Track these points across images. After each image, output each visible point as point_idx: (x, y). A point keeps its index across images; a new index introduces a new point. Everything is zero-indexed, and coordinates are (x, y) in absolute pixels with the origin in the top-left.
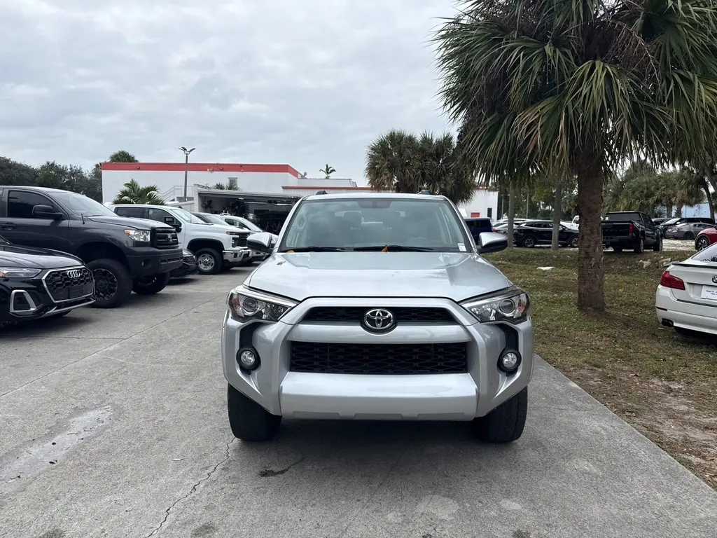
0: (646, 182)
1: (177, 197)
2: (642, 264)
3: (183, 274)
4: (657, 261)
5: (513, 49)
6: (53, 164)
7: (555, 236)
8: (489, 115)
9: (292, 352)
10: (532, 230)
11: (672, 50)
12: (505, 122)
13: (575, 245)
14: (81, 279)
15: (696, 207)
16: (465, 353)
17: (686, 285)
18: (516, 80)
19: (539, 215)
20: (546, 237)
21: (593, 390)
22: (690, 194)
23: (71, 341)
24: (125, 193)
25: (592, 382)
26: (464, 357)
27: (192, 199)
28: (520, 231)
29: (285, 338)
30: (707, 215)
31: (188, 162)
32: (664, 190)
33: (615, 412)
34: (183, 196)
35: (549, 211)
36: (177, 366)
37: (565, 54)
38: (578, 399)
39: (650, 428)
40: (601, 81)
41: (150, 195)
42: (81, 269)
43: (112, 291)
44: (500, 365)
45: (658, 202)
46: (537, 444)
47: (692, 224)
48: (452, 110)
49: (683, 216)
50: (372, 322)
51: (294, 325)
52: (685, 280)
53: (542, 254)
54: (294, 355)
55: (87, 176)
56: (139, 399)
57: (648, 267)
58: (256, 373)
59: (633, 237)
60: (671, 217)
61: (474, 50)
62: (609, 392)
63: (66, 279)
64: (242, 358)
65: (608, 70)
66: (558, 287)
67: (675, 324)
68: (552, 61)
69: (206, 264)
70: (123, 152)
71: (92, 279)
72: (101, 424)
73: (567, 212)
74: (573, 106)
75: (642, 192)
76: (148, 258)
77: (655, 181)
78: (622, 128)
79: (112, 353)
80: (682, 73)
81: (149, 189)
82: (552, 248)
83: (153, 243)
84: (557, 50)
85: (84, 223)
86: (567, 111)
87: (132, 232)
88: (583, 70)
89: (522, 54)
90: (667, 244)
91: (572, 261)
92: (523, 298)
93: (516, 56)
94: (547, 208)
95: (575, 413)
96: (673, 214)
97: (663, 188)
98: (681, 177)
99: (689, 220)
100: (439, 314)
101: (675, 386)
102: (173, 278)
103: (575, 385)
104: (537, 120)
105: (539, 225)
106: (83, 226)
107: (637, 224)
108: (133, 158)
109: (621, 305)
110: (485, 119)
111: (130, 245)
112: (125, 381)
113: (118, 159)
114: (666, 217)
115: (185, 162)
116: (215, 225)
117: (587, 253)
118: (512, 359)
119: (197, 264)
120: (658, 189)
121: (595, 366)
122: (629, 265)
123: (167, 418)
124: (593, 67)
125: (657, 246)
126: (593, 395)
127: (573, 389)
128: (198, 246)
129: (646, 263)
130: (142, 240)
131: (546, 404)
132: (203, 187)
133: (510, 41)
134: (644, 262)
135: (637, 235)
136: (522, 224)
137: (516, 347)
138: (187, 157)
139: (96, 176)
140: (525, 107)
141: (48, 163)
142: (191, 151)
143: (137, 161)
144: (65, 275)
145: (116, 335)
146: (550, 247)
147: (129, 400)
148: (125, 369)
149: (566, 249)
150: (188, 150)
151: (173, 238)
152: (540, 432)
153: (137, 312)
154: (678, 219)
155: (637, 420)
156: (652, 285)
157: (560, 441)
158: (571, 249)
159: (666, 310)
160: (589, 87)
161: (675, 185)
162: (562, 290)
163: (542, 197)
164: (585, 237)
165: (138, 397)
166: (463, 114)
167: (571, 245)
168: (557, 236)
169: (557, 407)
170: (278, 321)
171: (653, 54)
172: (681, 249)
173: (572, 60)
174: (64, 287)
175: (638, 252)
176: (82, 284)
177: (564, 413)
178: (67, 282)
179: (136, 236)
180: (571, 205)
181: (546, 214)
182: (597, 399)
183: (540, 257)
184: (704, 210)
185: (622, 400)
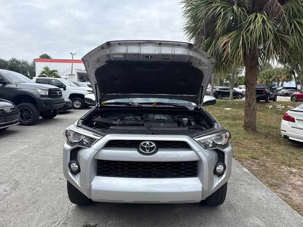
0: (269, 72)
1: (69, 74)
2: (269, 107)
3: (65, 109)
4: (275, 106)
5: (218, 7)
6: (15, 59)
7: (231, 94)
8: (206, 38)
9: (98, 165)
10: (221, 91)
11: (293, 9)
12: (214, 42)
13: (239, 98)
14: (12, 113)
15: (289, 83)
16: (196, 166)
17: (296, 120)
18: (219, 22)
19: (223, 85)
20: (227, 94)
21: (255, 173)
22: (288, 77)
23: (5, 143)
24: (43, 72)
25: (254, 168)
26: (195, 168)
27: (74, 75)
28: (216, 92)
29: (94, 157)
30: (294, 86)
31: (73, 59)
32: (276, 75)
33: (267, 186)
34: (71, 74)
35: (228, 83)
36: (53, 157)
37: (242, 10)
38: (249, 179)
39: (286, 196)
40: (260, 23)
41: (55, 74)
42: (12, 108)
43: (30, 118)
44: (215, 172)
45: (274, 80)
46: (231, 207)
47: (288, 90)
48: (189, 37)
49: (284, 86)
50: (144, 149)
51: (99, 150)
52: (295, 118)
53: (226, 102)
54: (99, 167)
55: (30, 64)
56: (29, 177)
57: (271, 109)
58: (79, 175)
59: (265, 95)
60: (279, 86)
61: (199, 8)
62: (263, 174)
63: (3, 113)
64: (72, 166)
65: (263, 18)
66: (234, 118)
67: (290, 138)
68: (237, 13)
69: (77, 105)
70: (45, 55)
71: (18, 113)
72: (6, 193)
73: (235, 84)
74: (246, 35)
75: (267, 76)
76: (47, 103)
77: (272, 71)
78: (270, 45)
79: (23, 150)
80: (298, 20)
81: (54, 71)
82: (230, 99)
83: (49, 96)
84: (239, 8)
85: (16, 86)
86: (243, 37)
87: (39, 91)
88: (251, 18)
89: (222, 9)
90: (279, 98)
91: (239, 105)
92: (227, 133)
93: (219, 10)
94: (227, 82)
95: (248, 187)
96: (280, 86)
97: (276, 74)
98: (284, 70)
99: (287, 88)
100: (182, 144)
101: (294, 170)
102: (61, 111)
103: (246, 170)
104: (229, 41)
105: (224, 89)
106: (16, 87)
107: (267, 90)
108: (50, 57)
109: (263, 127)
110: (204, 41)
111: (39, 96)
112: (25, 166)
113: (43, 57)
114: (277, 86)
115: (72, 59)
116: (82, 87)
117: (249, 104)
118: (221, 167)
119: (73, 105)
120: (274, 75)
121: (255, 158)
122: (263, 107)
123: (41, 189)
124: (256, 16)
125: (274, 100)
126: (256, 175)
127: (245, 172)
128: (73, 96)
129: (270, 107)
130: (44, 94)
131: (233, 181)
132: (79, 70)
133: (217, 3)
134: (270, 106)
135: (267, 95)
136: (217, 88)
137: (224, 161)
138: (73, 57)
139: (33, 65)
140: (223, 35)
141: (13, 58)
142: (74, 54)
143: (51, 58)
144: (4, 111)
145: (28, 140)
146: (229, 99)
147: (24, 178)
148: (27, 159)
149: (235, 100)
150: (73, 54)
151: (60, 93)
152: (232, 199)
153: (41, 128)
154: (282, 88)
155: (278, 190)
156: (275, 117)
157: (242, 205)
158: (238, 100)
159: (286, 131)
160: (254, 26)
161: (281, 73)
162: (236, 119)
163: (226, 77)
164: (249, 96)
165: (29, 176)
166: (194, 38)
167: (238, 98)
168: (232, 94)
169: (239, 183)
170: (90, 147)
171: (284, 11)
172: (284, 100)
173: (246, 13)
174: (3, 117)
175: (267, 102)
176: (12, 115)
177: (243, 187)
178: (4, 114)
179: (41, 92)
180: (237, 81)
181: (227, 85)
182: (257, 178)
183: (225, 103)
184: (293, 84)
185: (270, 179)
